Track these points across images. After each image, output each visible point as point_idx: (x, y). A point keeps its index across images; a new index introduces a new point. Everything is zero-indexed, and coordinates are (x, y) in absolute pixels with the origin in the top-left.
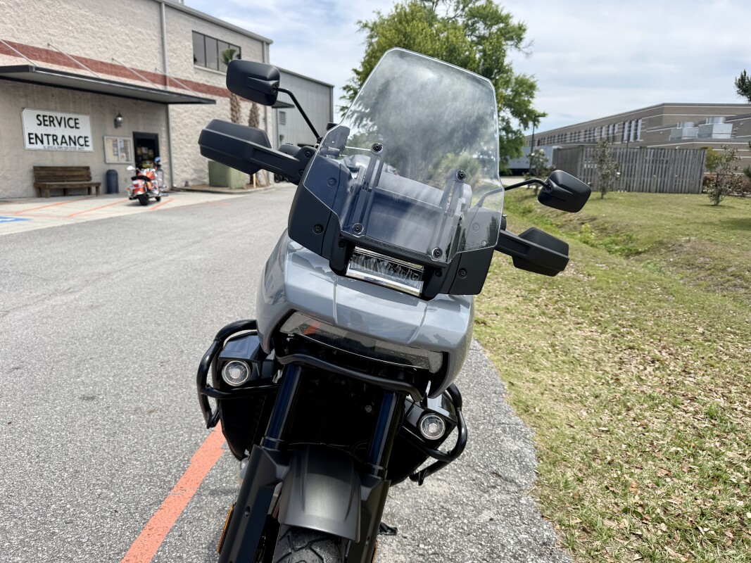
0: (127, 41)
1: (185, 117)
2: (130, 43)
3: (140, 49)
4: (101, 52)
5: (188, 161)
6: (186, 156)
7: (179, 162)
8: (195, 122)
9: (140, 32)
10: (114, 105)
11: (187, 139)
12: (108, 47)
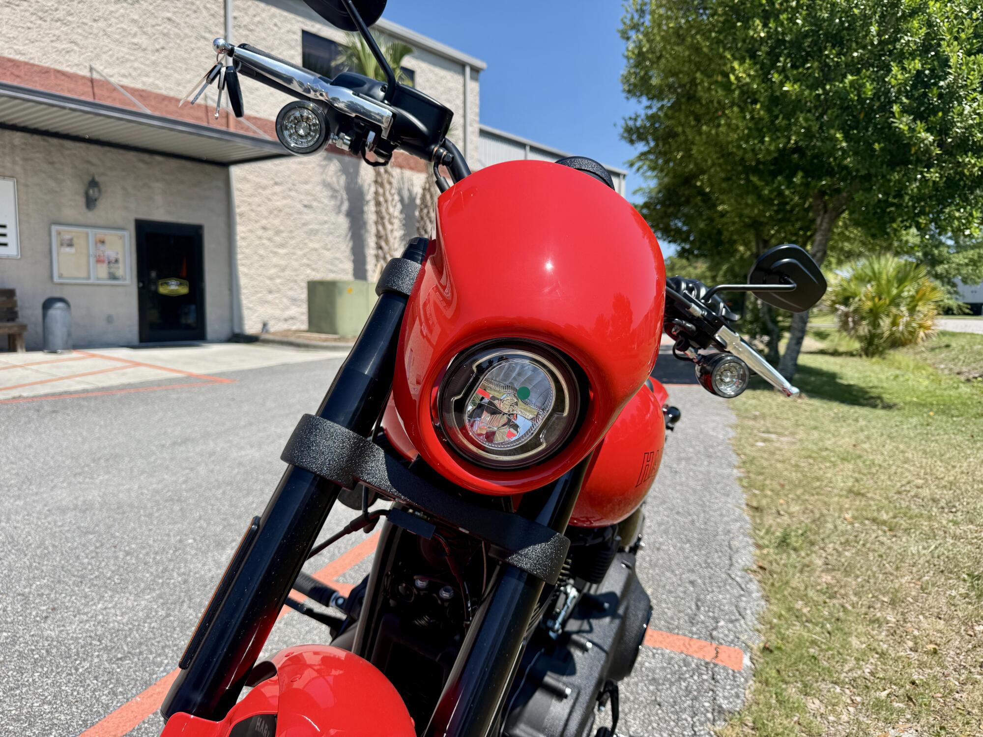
0: (135, 35)
1: (275, 194)
2: (142, 40)
3: (164, 53)
4: (59, 51)
5: (278, 281)
6: (272, 271)
7: (255, 283)
8: (299, 206)
9: (169, 19)
10: (88, 162)
11: (278, 239)
12: (81, 43)
